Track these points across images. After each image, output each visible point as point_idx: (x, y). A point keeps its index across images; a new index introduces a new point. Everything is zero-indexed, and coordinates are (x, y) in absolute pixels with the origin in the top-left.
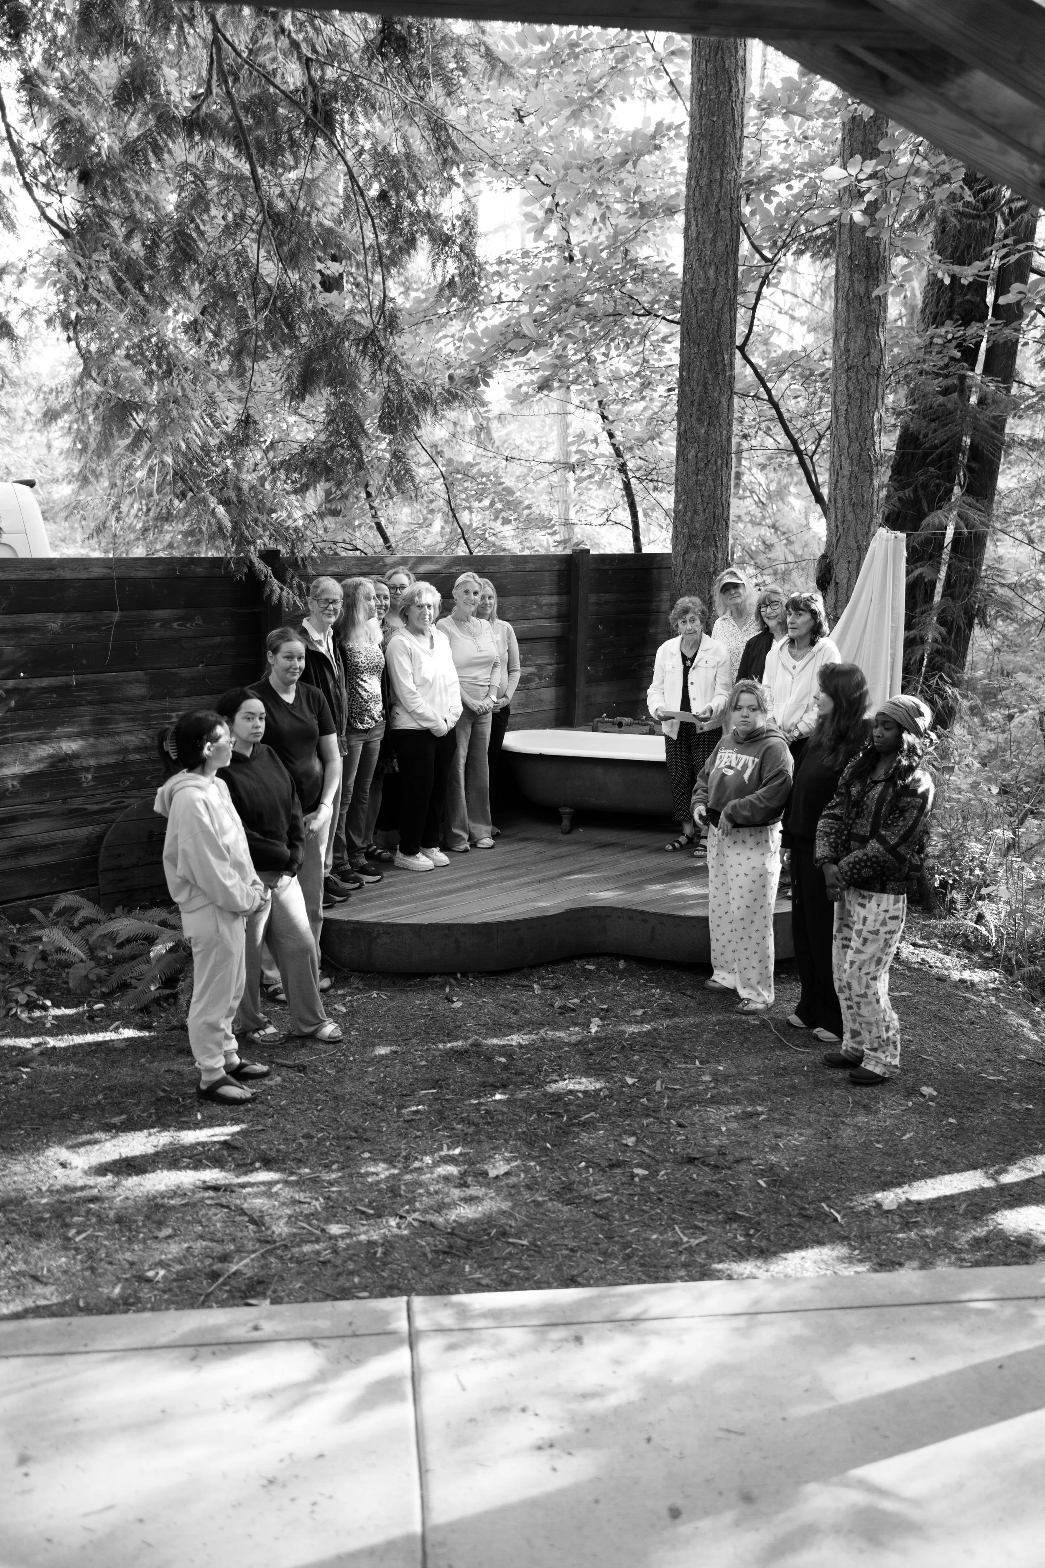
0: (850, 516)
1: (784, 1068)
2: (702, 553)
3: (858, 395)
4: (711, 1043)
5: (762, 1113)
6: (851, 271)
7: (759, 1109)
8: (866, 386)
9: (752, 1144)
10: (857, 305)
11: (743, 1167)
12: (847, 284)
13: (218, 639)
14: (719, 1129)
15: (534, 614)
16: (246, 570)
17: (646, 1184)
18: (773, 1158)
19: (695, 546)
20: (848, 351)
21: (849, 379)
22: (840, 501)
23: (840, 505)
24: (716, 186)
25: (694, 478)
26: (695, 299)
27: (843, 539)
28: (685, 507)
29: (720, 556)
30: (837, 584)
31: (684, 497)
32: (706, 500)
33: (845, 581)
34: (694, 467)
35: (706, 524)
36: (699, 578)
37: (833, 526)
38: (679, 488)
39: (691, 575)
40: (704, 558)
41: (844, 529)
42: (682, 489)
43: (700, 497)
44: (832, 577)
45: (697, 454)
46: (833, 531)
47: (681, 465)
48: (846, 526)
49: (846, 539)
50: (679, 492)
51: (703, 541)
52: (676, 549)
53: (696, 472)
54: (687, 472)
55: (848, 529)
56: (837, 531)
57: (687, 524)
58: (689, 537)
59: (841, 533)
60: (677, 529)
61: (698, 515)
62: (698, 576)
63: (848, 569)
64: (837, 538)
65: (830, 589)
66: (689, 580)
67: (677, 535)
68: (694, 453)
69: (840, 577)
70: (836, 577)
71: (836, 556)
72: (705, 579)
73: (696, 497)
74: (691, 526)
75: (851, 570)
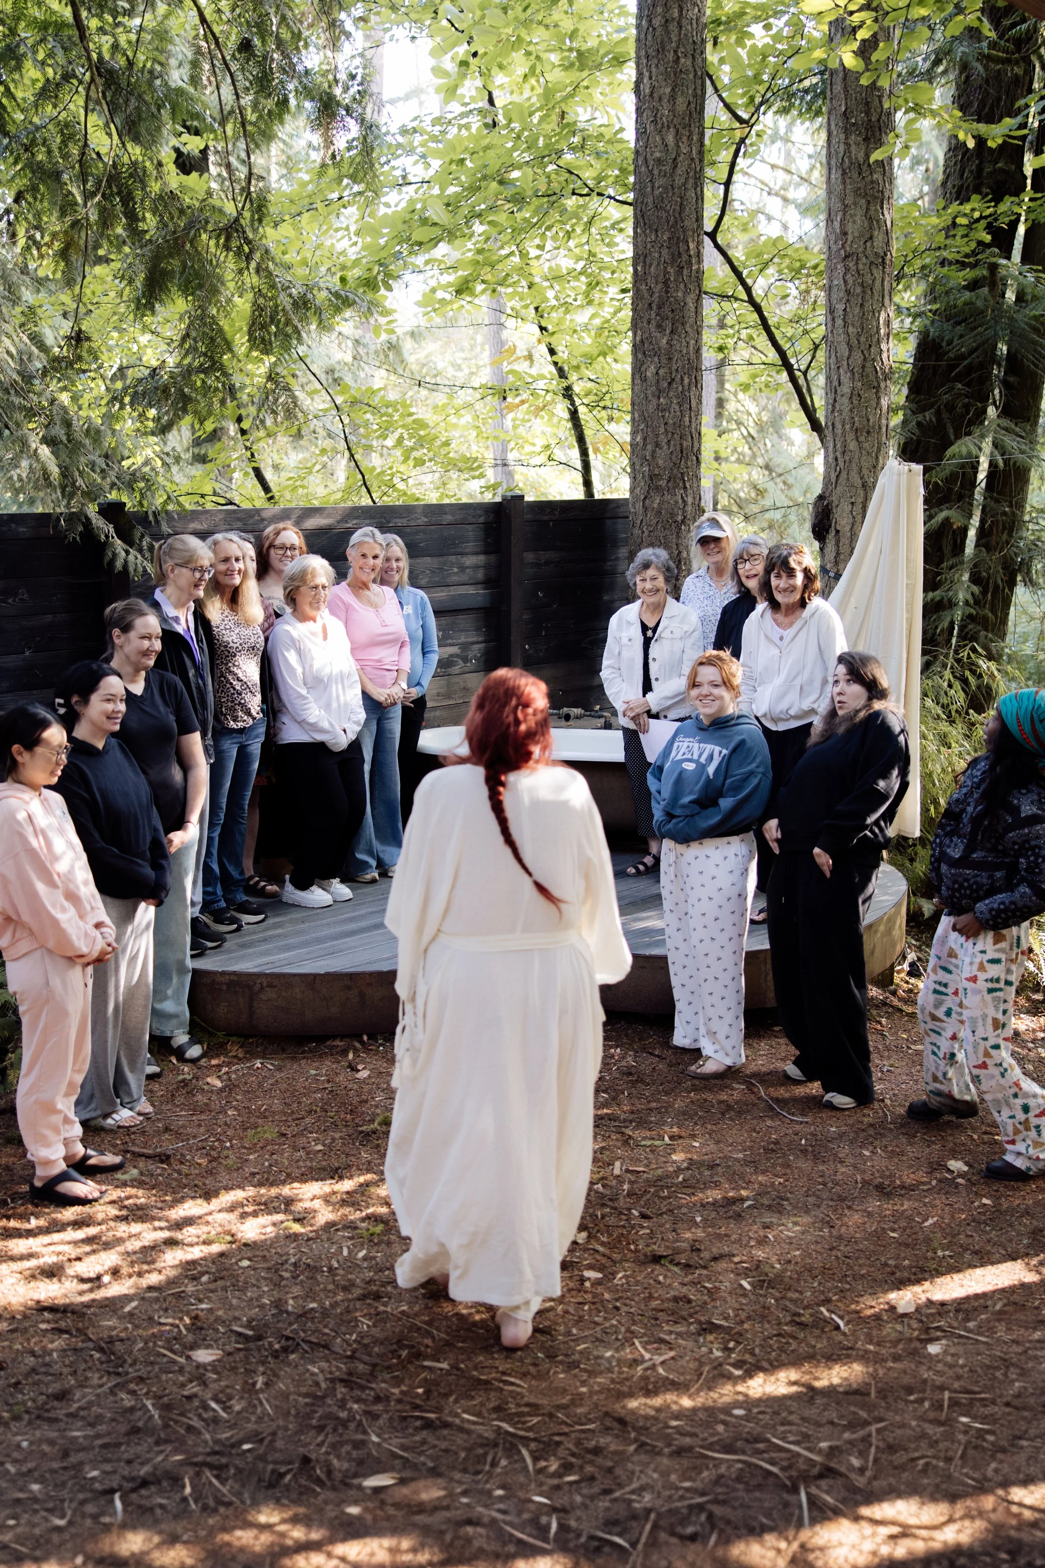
0: (852, 445)
1: (776, 1143)
2: (667, 497)
3: (859, 290)
4: (684, 1113)
5: (748, 1198)
6: (847, 132)
7: (744, 1193)
8: (868, 279)
9: (734, 1237)
10: (855, 175)
11: (722, 1265)
12: (842, 148)
13: (49, 618)
14: (693, 1220)
15: (455, 579)
16: (80, 528)
17: (600, 1289)
18: (760, 1254)
19: (658, 488)
20: (845, 234)
21: (847, 269)
22: (839, 426)
23: (839, 431)
24: (673, 27)
25: (655, 402)
26: (651, 172)
27: (844, 475)
28: (645, 439)
29: (690, 500)
30: (838, 532)
31: (642, 426)
32: (670, 429)
33: (848, 528)
34: (654, 387)
35: (671, 459)
36: (665, 529)
37: (831, 458)
38: (636, 415)
39: (654, 525)
40: (669, 503)
41: (845, 461)
42: (639, 416)
43: (663, 425)
44: (831, 523)
45: (658, 371)
46: (832, 464)
47: (638, 385)
48: (847, 457)
49: (848, 475)
50: (637, 419)
51: (668, 481)
52: (635, 493)
53: (657, 393)
54: (646, 394)
55: (850, 461)
56: (837, 465)
57: (648, 460)
58: (651, 477)
59: (842, 466)
60: (635, 467)
61: (661, 449)
62: (663, 526)
63: (852, 513)
64: (837, 473)
65: (830, 538)
66: (652, 532)
67: (635, 475)
68: (653, 369)
69: (842, 523)
70: (836, 523)
71: (836, 496)
72: (671, 530)
73: (657, 425)
74: (652, 463)
75: (855, 513)
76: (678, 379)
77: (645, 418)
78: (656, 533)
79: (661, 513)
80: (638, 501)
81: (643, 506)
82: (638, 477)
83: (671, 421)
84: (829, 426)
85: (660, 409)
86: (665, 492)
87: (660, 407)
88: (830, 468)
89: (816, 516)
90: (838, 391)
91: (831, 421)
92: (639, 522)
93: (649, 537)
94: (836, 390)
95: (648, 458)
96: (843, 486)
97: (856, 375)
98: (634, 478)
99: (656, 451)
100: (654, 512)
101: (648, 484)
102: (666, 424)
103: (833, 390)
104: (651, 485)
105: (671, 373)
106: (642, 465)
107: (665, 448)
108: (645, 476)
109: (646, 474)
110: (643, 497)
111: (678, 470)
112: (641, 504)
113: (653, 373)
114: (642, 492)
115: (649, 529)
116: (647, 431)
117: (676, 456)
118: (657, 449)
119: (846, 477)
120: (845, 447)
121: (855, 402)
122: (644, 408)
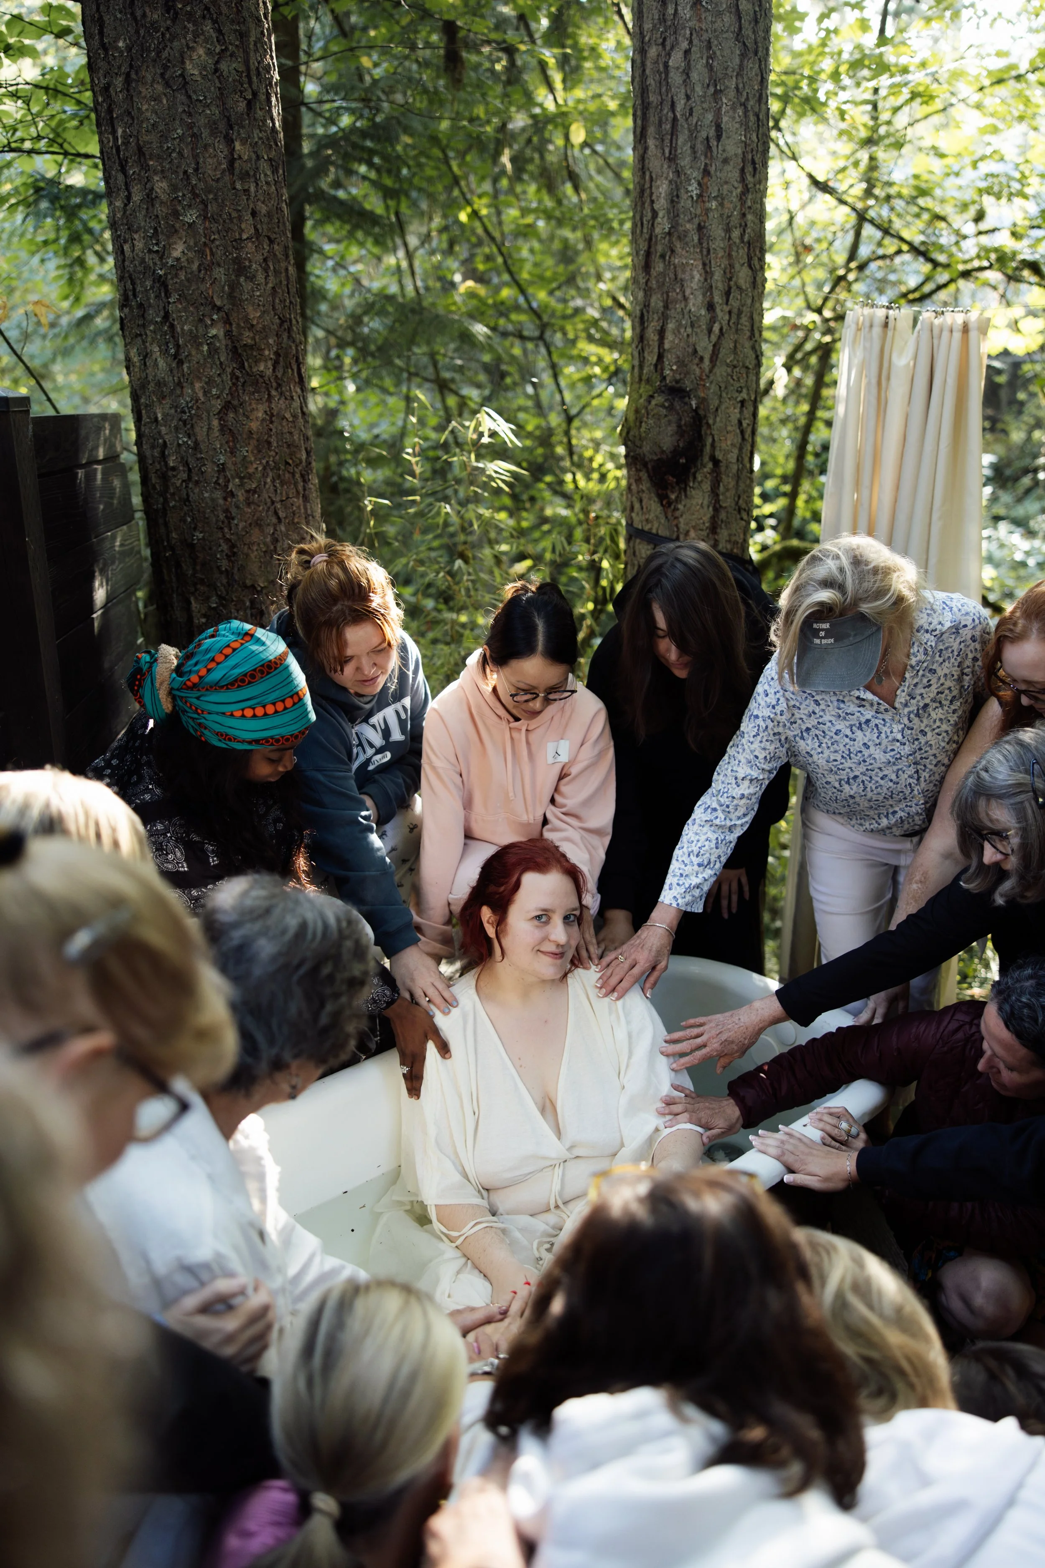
0: (743, 276)
2: (279, 404)
19: (257, 382)
22: (716, 230)
25: (221, 147)
27: (727, 344)
30: (716, 462)
31: (191, 216)
32: (263, 228)
33: (733, 456)
34: (213, 108)
35: (274, 309)
36: (282, 483)
37: (696, 304)
38: (161, 186)
39: (259, 475)
40: (284, 418)
41: (730, 312)
42: (174, 188)
43: (248, 216)
44: (704, 445)
45: (217, 62)
46: (698, 318)
47: (157, 99)
48: (734, 303)
49: (736, 342)
50: (164, 197)
51: (276, 364)
52: (182, 395)
53: (222, 126)
54: (190, 126)
55: (740, 312)
56: (713, 320)
57: (219, 309)
58: (236, 352)
59: (725, 323)
60: (172, 326)
61: (252, 278)
62: (279, 476)
63: (740, 423)
64: (714, 338)
65: (699, 477)
66: (255, 491)
67: (178, 346)
68: (204, 57)
69: (723, 445)
70: (713, 445)
71: (714, 388)
72: (296, 484)
73: (234, 214)
74: (234, 317)
75: (745, 424)
76: (263, 97)
77: (195, 195)
78: (265, 495)
79: (269, 443)
80: (200, 417)
81: (223, 429)
82: (194, 352)
83: (263, 209)
84: (686, 232)
85: (237, 171)
86: (274, 393)
87: (237, 165)
88: (692, 326)
89: (680, 431)
90: (714, 149)
91: (696, 221)
92: (209, 469)
93: (249, 504)
94: (709, 147)
95: (218, 303)
96: (728, 365)
97: (751, 114)
98: (175, 356)
99: (239, 283)
100: (253, 443)
101: (229, 370)
102: (254, 214)
103: (700, 147)
104: (238, 373)
105: (249, 76)
106: (201, 320)
107: (260, 277)
108: (216, 350)
109: (222, 344)
110: (218, 404)
111: (289, 337)
112: (215, 423)
113: (205, 68)
114: (214, 391)
115: (248, 487)
116: (205, 228)
117: (283, 301)
118: (242, 279)
119: (732, 345)
120: (730, 279)
121: (749, 178)
122: (188, 165)
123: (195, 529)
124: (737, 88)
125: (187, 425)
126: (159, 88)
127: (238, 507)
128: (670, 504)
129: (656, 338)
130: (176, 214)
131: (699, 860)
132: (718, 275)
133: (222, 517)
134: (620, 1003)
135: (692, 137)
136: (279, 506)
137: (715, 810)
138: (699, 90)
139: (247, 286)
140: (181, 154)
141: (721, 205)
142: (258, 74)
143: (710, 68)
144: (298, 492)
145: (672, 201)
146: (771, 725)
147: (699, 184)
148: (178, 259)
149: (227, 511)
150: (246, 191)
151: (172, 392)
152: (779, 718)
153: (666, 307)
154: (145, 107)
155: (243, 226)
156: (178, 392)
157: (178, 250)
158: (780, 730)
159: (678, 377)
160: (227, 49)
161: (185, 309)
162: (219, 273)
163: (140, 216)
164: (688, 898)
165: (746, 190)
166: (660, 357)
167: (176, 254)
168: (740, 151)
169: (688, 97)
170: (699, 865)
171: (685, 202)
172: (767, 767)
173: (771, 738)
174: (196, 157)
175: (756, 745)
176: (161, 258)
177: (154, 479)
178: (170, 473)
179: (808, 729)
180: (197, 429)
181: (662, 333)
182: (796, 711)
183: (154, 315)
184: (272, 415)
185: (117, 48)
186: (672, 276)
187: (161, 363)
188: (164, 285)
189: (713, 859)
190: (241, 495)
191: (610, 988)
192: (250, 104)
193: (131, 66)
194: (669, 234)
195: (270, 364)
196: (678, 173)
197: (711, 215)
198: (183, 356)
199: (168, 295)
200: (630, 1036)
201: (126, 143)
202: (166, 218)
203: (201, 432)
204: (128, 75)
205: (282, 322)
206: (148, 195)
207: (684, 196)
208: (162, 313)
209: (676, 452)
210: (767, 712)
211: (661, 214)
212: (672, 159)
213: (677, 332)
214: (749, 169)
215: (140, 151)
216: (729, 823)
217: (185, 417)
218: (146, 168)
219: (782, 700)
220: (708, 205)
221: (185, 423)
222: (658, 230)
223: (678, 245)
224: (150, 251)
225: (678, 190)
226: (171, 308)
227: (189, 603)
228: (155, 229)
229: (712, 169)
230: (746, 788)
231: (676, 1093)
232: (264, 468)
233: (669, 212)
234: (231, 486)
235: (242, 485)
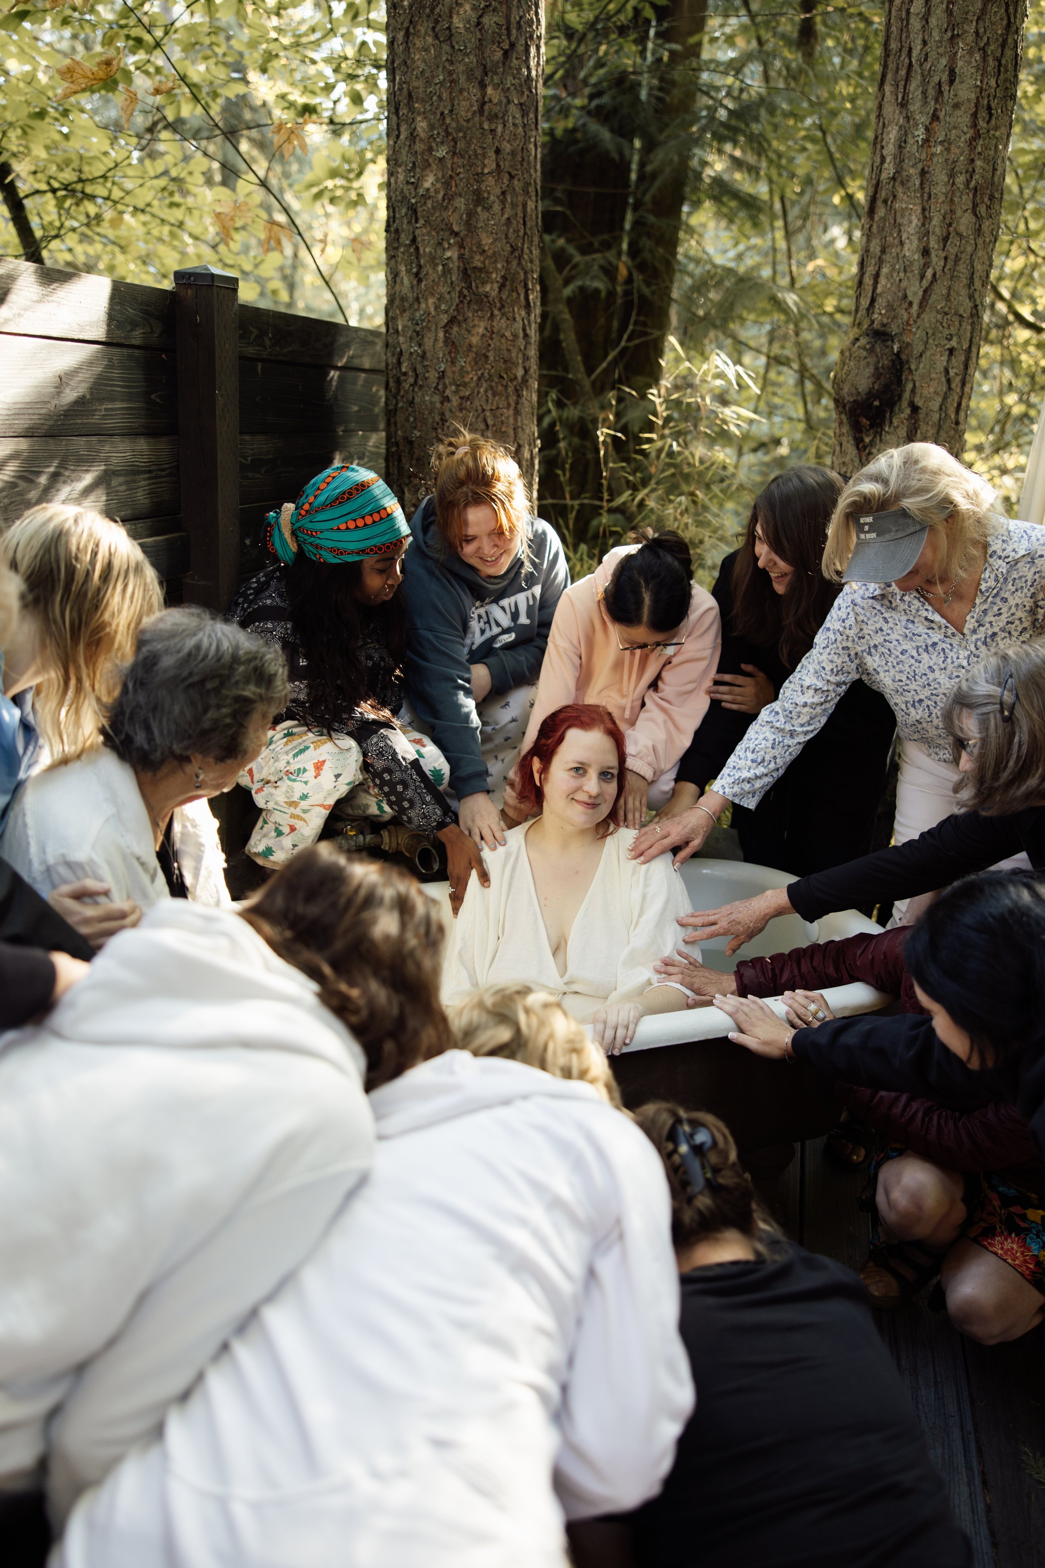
0: (965, 222)
2: (500, 323)
19: (481, 301)
22: (940, 176)
23: (940, 189)
25: (475, 90)
27: (940, 289)
30: (915, 409)
31: (441, 152)
32: (506, 165)
33: (935, 405)
34: (472, 57)
35: (507, 237)
36: (494, 395)
37: (911, 250)
38: (422, 125)
39: (473, 384)
40: (503, 336)
41: (946, 258)
42: (432, 127)
43: (491, 154)
44: (903, 391)
45: (481, 16)
46: (912, 263)
47: (426, 50)
48: (952, 250)
49: (949, 288)
50: (423, 135)
51: (502, 287)
52: (418, 309)
53: (478, 73)
54: (450, 73)
55: (957, 259)
56: (926, 265)
57: (456, 234)
58: (465, 273)
59: (939, 269)
60: (417, 249)
61: (488, 209)
62: (492, 387)
63: (947, 371)
64: (925, 283)
65: (895, 422)
66: (468, 399)
67: (420, 267)
68: (469, 12)
69: (925, 392)
70: (913, 391)
71: (920, 333)
72: (507, 397)
73: (479, 151)
74: (468, 242)
75: (952, 373)
76: (520, 48)
77: (448, 134)
78: (477, 403)
79: (487, 357)
80: (429, 329)
81: (446, 340)
82: (431, 272)
83: (507, 147)
84: (909, 177)
85: (486, 113)
86: (496, 312)
87: (486, 107)
88: (905, 271)
89: (877, 375)
90: (946, 94)
91: (920, 166)
92: (432, 376)
93: (461, 410)
94: (940, 92)
95: (456, 228)
96: (938, 312)
97: (990, 59)
98: (417, 275)
99: (476, 212)
100: (472, 355)
101: (458, 289)
102: (498, 151)
103: (931, 92)
104: (465, 292)
105: (508, 29)
106: (440, 244)
107: (497, 207)
108: (450, 271)
109: (454, 265)
110: (445, 318)
111: (519, 264)
112: (441, 334)
113: (469, 22)
114: (443, 307)
115: (462, 394)
116: (453, 163)
117: (517, 231)
118: (479, 209)
119: (944, 292)
120: (950, 225)
121: (982, 124)
122: (445, 107)
123: (415, 428)
124: (977, 33)
125: (418, 336)
126: (430, 40)
127: (451, 411)
128: (865, 448)
129: (871, 282)
130: (430, 149)
131: (753, 756)
132: (935, 221)
133: (437, 418)
134: (644, 867)
135: (925, 82)
136: (488, 414)
137: (777, 713)
138: (936, 35)
139: (483, 215)
140: (440, 98)
141: (948, 150)
142: (519, 27)
143: (949, 13)
144: (509, 405)
145: (900, 147)
146: (839, 638)
147: (927, 129)
148: (428, 190)
149: (442, 414)
150: (492, 131)
151: (411, 306)
152: (848, 632)
153: (883, 251)
154: (417, 57)
155: (486, 162)
156: (416, 306)
157: (428, 182)
158: (850, 644)
159: (885, 321)
160: (490, 5)
161: (429, 233)
162: (460, 203)
163: (404, 152)
164: (736, 789)
165: (977, 136)
166: (873, 301)
167: (427, 185)
168: (973, 96)
169: (925, 43)
170: (753, 761)
171: (911, 148)
172: (833, 679)
173: (841, 652)
174: (452, 100)
175: (824, 657)
176: (416, 189)
177: (392, 384)
178: (403, 378)
179: (875, 646)
180: (426, 340)
181: (877, 276)
182: (864, 627)
183: (405, 239)
184: (493, 332)
185: (403, 7)
186: (892, 221)
187: (406, 281)
188: (415, 212)
189: (767, 758)
190: (455, 401)
191: (638, 852)
192: (506, 54)
193: (411, 22)
194: (894, 179)
195: (496, 286)
196: (908, 118)
197: (935, 160)
198: (422, 276)
199: (417, 221)
200: (644, 898)
201: (401, 89)
202: (423, 153)
203: (428, 342)
204: (407, 29)
205: (514, 249)
206: (411, 134)
207: (911, 141)
208: (411, 237)
209: (871, 395)
210: (838, 626)
211: (888, 160)
212: (903, 105)
213: (889, 276)
214: (983, 114)
215: (410, 95)
216: (788, 727)
217: (418, 328)
218: (411, 109)
219: (852, 614)
220: (933, 150)
221: (418, 334)
222: (884, 176)
223: (900, 190)
224: (408, 183)
225: (906, 134)
226: (417, 232)
227: (403, 493)
228: (414, 163)
229: (942, 114)
230: (809, 697)
231: (679, 958)
232: (479, 379)
233: (895, 158)
234: (448, 392)
235: (456, 392)
